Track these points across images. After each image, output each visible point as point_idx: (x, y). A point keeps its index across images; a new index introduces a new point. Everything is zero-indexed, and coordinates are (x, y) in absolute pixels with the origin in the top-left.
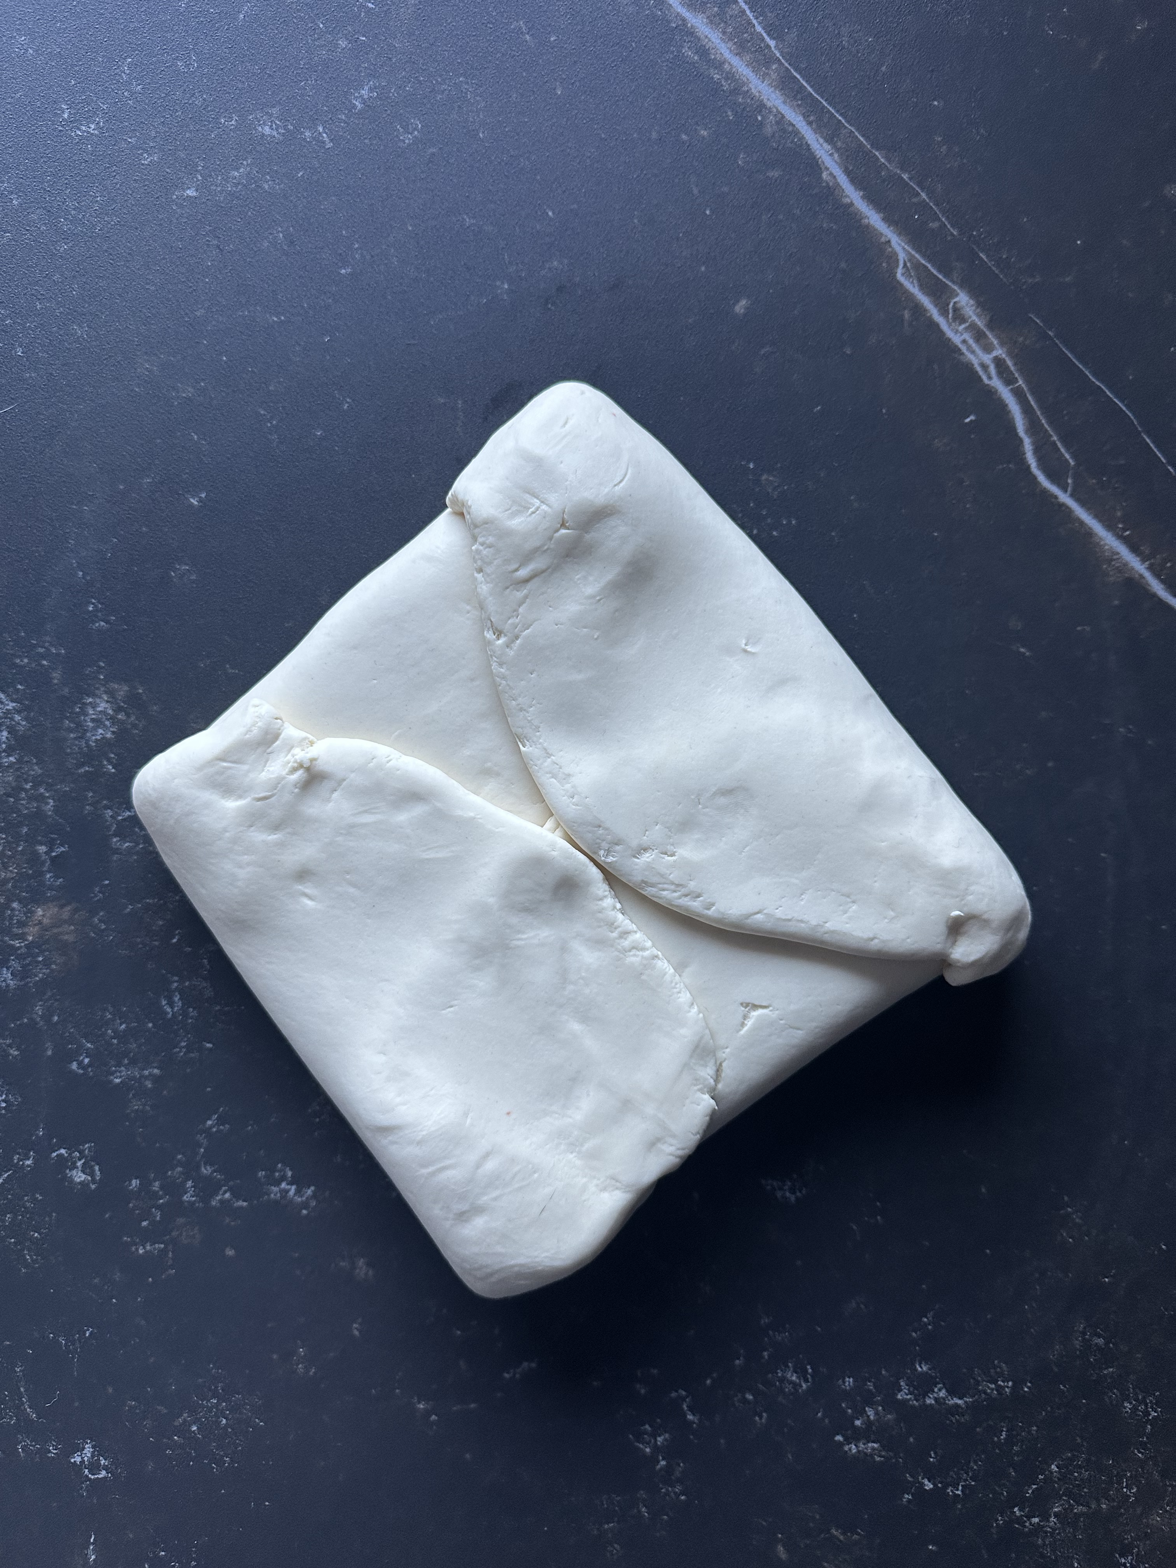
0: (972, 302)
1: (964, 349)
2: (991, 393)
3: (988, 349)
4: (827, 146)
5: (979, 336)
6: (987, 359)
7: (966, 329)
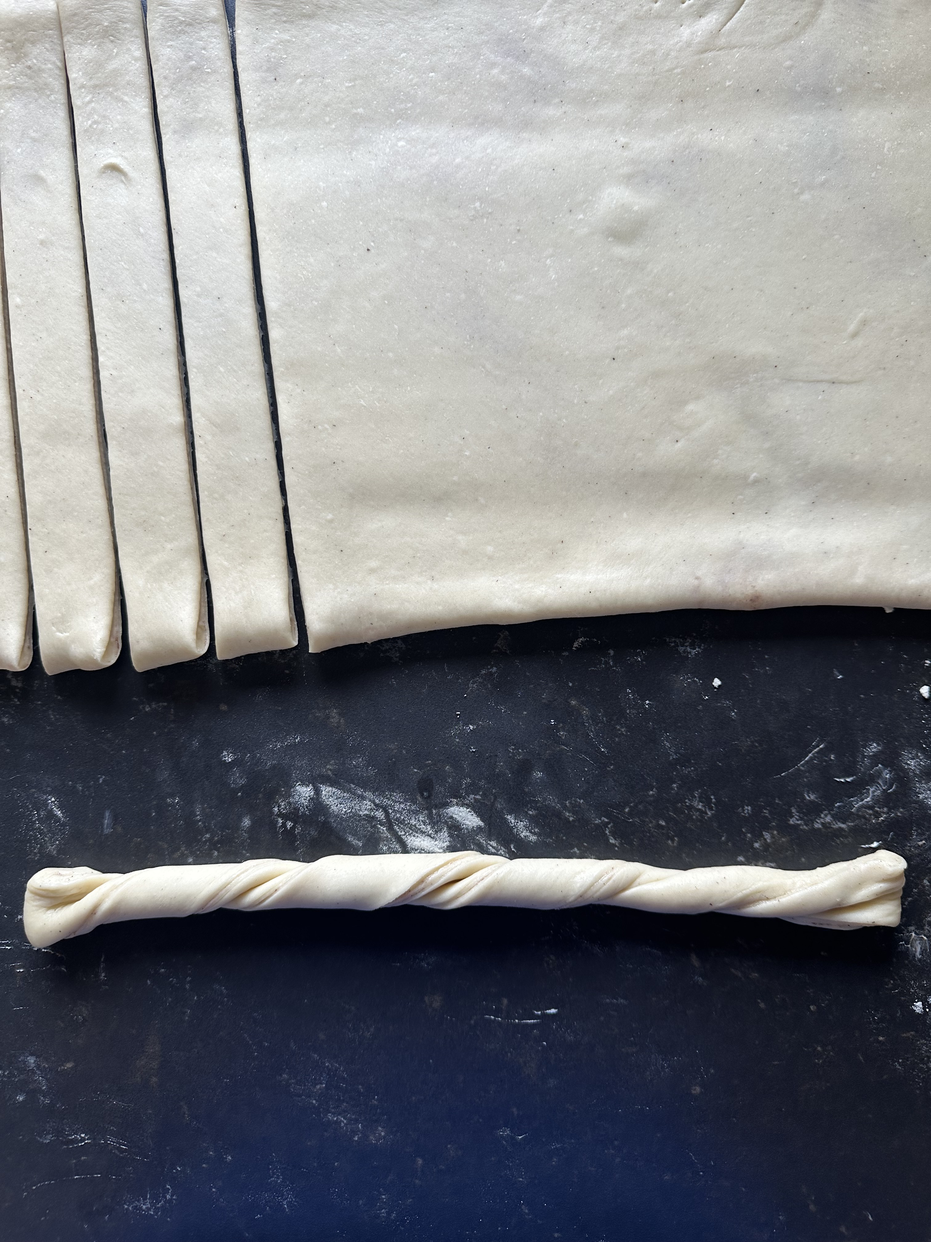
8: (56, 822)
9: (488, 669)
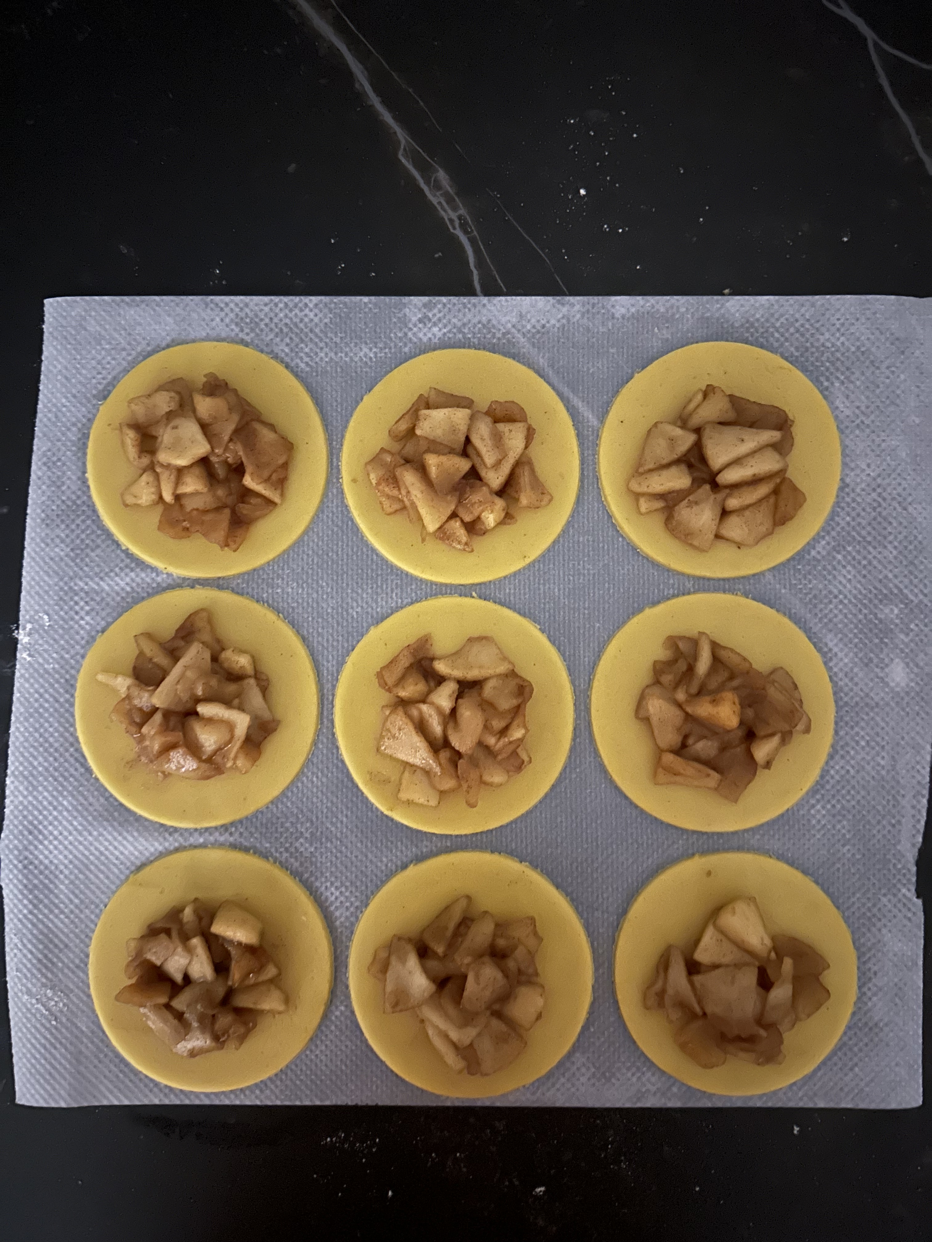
0: (447, 177)
1: (439, 208)
2: (455, 239)
3: (455, 209)
4: (360, 66)
5: (450, 200)
6: (454, 215)
7: (441, 195)
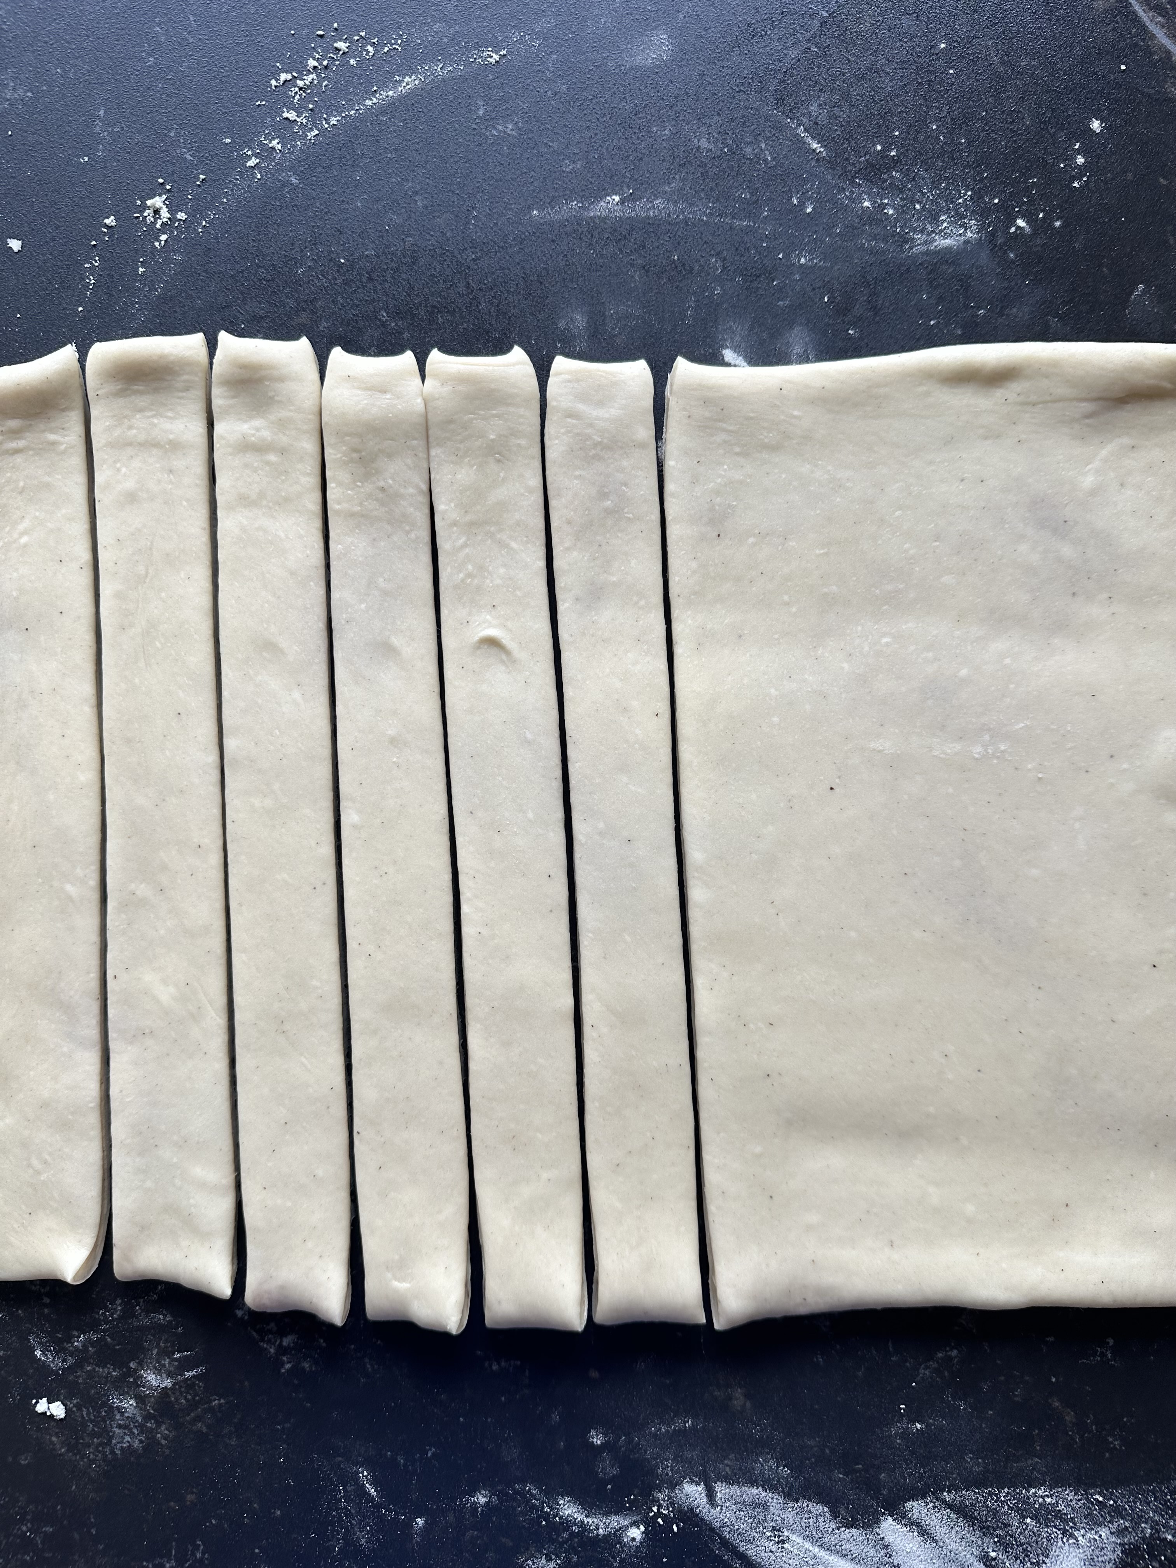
8: (367, 1502)
9: (946, 1351)
